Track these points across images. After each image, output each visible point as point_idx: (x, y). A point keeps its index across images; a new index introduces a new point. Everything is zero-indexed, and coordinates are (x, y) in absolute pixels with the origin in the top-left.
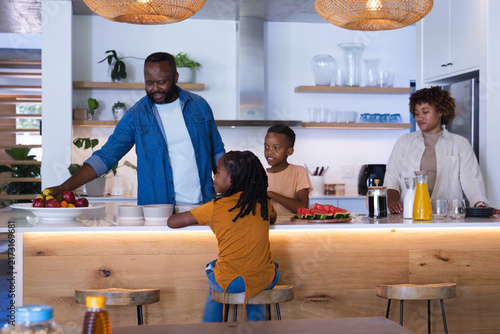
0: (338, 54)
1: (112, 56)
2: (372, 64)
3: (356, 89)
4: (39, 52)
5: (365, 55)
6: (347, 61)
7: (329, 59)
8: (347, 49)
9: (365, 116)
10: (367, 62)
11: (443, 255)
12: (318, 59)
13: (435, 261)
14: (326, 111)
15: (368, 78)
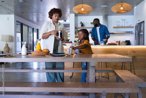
0: (121, 21)
1: (81, 23)
2: (127, 22)
3: (124, 27)
4: (69, 24)
5: (126, 21)
6: (122, 22)
7: (119, 22)
8: (123, 20)
9: (126, 32)
10: (126, 22)
11: (134, 52)
12: (117, 22)
13: (132, 52)
14: (119, 31)
15: (126, 25)
